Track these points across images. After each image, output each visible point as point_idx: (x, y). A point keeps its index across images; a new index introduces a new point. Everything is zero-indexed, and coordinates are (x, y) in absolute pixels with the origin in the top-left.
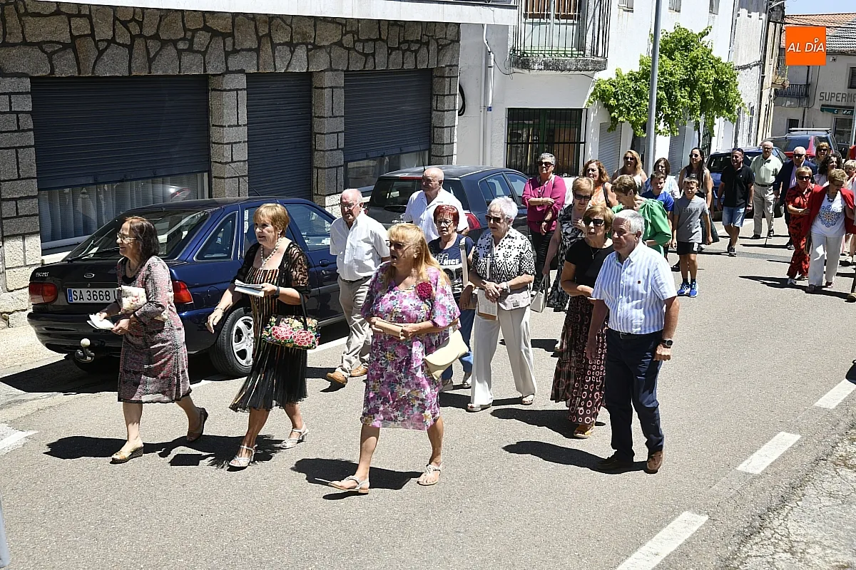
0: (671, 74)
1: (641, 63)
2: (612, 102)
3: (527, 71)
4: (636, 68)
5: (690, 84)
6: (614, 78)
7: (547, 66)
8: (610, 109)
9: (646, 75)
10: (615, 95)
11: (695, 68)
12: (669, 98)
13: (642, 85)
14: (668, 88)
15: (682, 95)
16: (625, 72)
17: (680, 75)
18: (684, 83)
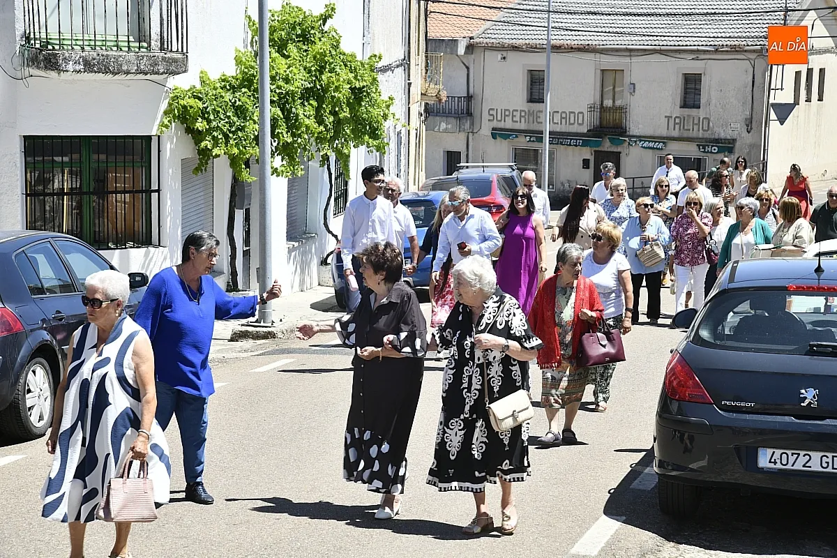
0: (287, 80)
1: (238, 62)
2: (200, 125)
3: (53, 74)
4: (231, 71)
5: (315, 94)
6: (198, 87)
7: (89, 66)
8: (197, 136)
9: (247, 82)
10: (204, 114)
11: (321, 70)
12: (287, 118)
13: (243, 97)
14: (283, 101)
15: (305, 113)
16: (214, 76)
17: (300, 81)
18: (307, 94)
